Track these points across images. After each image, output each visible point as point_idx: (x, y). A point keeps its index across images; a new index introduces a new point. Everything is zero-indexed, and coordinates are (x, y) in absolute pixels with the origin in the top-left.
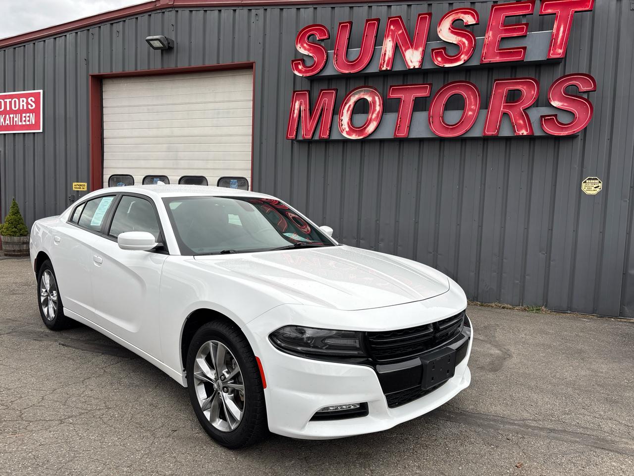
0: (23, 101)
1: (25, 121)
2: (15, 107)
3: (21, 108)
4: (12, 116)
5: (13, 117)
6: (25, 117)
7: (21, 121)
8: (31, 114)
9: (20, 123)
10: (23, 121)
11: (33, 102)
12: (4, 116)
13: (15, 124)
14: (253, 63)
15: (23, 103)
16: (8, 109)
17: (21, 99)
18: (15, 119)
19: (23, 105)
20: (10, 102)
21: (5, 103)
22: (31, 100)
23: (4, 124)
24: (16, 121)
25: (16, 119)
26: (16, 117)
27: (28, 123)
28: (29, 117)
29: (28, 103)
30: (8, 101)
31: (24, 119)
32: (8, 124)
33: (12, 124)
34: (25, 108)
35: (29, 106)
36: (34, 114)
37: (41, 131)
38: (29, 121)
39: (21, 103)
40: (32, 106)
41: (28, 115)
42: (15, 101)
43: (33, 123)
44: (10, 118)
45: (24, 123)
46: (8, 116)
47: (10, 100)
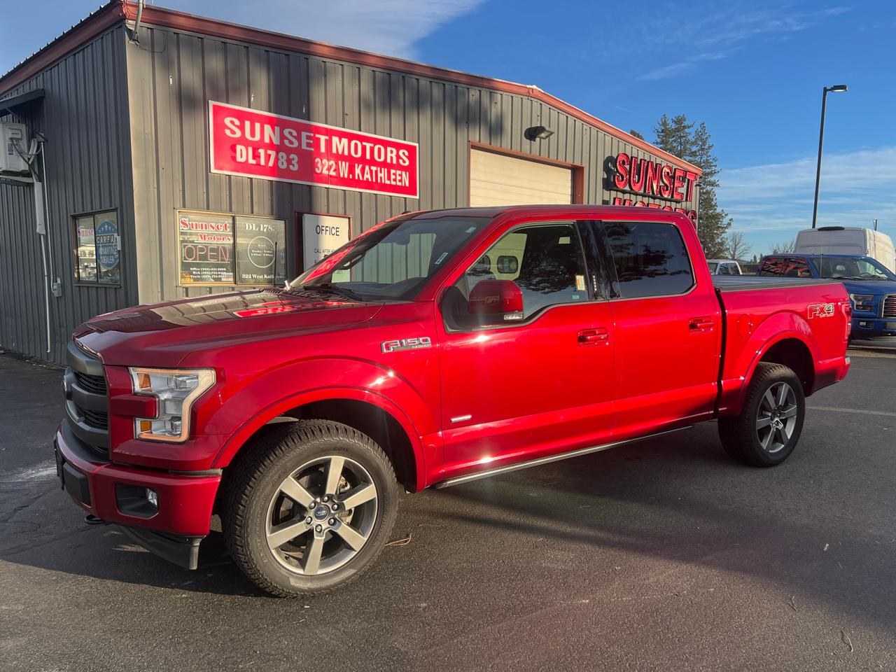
0: (392, 152)
1: (395, 180)
2: (379, 157)
3: (389, 161)
4: (374, 168)
5: (376, 172)
6: (395, 174)
7: (389, 178)
8: (404, 173)
9: (388, 182)
10: (392, 180)
11: (406, 157)
12: (361, 166)
13: (379, 181)
14: (583, 168)
15: (391, 154)
16: (368, 157)
17: (389, 149)
18: (379, 175)
19: (392, 158)
20: (372, 150)
21: (364, 148)
22: (404, 153)
23: (361, 178)
24: (381, 178)
25: (382, 175)
26: (381, 172)
27: (399, 184)
28: (401, 175)
29: (398, 157)
30: (368, 145)
31: (393, 177)
32: (367, 179)
33: (374, 180)
34: (395, 162)
35: (401, 161)
36: (407, 173)
37: (417, 197)
38: (401, 181)
39: (389, 155)
40: (404, 162)
41: (399, 172)
42: (379, 149)
43: (407, 185)
44: (371, 171)
45: (393, 183)
46: (367, 167)
47: (372, 145)
